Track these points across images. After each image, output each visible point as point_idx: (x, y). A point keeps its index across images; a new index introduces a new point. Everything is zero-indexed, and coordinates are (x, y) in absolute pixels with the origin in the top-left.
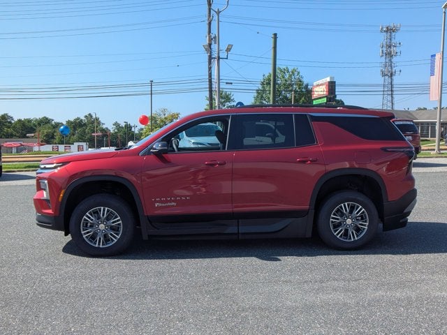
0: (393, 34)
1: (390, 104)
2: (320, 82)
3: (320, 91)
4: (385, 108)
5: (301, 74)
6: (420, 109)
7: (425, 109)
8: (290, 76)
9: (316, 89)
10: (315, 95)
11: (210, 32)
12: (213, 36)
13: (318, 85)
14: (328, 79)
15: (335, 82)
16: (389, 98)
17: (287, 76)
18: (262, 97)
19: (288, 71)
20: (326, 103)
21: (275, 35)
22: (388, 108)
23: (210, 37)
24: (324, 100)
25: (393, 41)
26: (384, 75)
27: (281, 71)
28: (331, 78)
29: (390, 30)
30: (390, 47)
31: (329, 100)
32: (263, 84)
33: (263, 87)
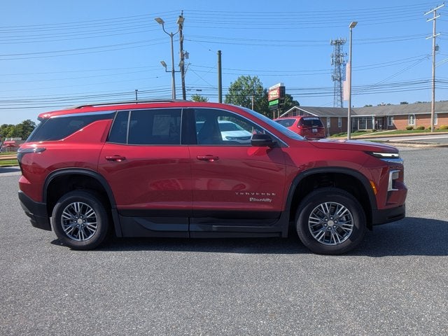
0: (341, 46)
1: (340, 103)
2: (274, 87)
3: (274, 94)
4: (336, 106)
5: (260, 81)
6: (367, 106)
7: (371, 106)
8: (252, 83)
9: (271, 93)
10: (271, 98)
11: (182, 49)
12: (184, 52)
13: (272, 90)
14: (279, 85)
15: (284, 87)
16: (339, 98)
17: (249, 83)
18: (230, 100)
19: (250, 79)
20: (278, 104)
21: (220, 52)
22: (338, 105)
23: (182, 53)
24: (277, 102)
25: (341, 52)
26: (334, 79)
27: (245, 79)
28: (281, 84)
29: (338, 43)
30: (338, 57)
31: (281, 101)
32: (230, 90)
33: (231, 93)
